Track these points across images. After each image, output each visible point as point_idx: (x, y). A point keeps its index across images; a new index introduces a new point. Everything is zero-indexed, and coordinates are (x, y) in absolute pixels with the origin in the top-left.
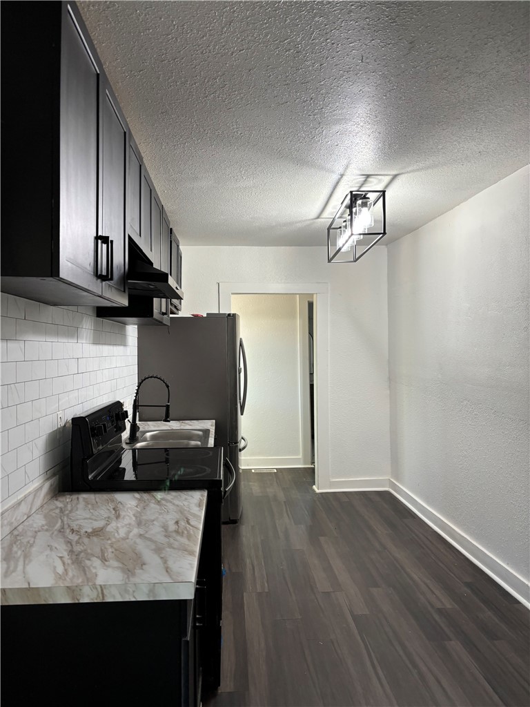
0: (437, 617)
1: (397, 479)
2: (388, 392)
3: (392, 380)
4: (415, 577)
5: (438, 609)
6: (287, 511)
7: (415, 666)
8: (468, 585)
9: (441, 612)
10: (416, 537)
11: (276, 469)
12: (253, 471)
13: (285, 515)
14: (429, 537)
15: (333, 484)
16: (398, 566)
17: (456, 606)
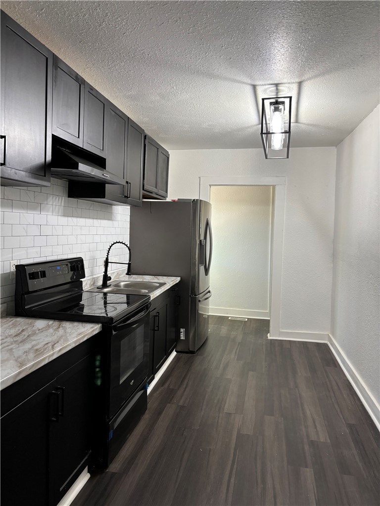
0: (307, 447)
1: (333, 335)
2: (332, 265)
3: (334, 256)
4: (308, 412)
5: (312, 441)
6: (237, 350)
7: (264, 482)
8: (350, 426)
9: (312, 443)
10: (328, 383)
11: (248, 318)
12: (230, 318)
13: (234, 352)
14: (340, 384)
15: (281, 334)
16: (299, 402)
17: (329, 441)
